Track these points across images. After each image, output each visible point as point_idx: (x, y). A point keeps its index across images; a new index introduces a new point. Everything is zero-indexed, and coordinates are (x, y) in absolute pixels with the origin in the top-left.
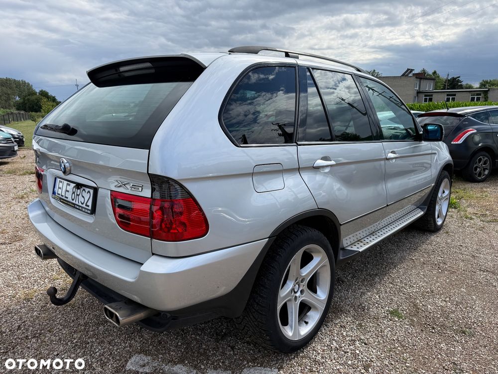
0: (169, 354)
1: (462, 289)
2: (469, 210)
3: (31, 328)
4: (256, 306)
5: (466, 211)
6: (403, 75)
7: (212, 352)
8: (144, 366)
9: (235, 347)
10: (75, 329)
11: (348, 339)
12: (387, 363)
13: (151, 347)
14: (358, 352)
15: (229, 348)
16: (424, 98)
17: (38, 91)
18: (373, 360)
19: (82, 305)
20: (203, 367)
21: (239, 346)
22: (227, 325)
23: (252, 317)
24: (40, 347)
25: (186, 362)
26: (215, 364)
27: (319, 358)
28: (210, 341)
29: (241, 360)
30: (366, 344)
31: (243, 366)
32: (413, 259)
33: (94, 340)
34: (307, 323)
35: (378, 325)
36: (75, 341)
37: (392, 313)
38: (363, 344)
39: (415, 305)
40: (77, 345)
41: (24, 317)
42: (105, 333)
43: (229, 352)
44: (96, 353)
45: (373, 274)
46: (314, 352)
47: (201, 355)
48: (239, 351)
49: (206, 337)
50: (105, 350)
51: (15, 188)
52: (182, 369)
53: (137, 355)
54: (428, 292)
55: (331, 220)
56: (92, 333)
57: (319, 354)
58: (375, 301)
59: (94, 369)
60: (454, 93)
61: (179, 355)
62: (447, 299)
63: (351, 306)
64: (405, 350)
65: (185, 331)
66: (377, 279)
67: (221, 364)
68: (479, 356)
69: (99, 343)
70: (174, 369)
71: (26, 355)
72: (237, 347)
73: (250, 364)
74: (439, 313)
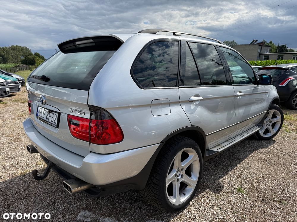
0: (103, 211)
1: (282, 176)
2: (289, 127)
3: (24, 193)
4: (153, 184)
5: (287, 128)
6: (251, 44)
7: (128, 210)
8: (88, 217)
9: (141, 207)
10: (48, 194)
11: (210, 205)
12: (233, 220)
13: (92, 206)
14: (215, 213)
15: (138, 208)
16: (264, 57)
17: (34, 53)
18: (224, 218)
19: (53, 180)
20: (122, 219)
21: (144, 207)
22: (138, 195)
23: (150, 191)
24: (28, 205)
25: (112, 216)
26: (129, 218)
27: (192, 216)
28: (127, 203)
29: (145, 216)
30: (221, 208)
31: (146, 219)
32: (252, 157)
33: (59, 201)
34: (185, 194)
35: (229, 196)
36: (48, 201)
37: (237, 189)
38: (219, 208)
39: (252, 185)
40: (49, 204)
41: (20, 186)
42: (66, 197)
43: (138, 211)
44: (60, 209)
45: (227, 165)
46: (189, 212)
47: (121, 212)
48: (144, 210)
49: (125, 201)
50: (65, 207)
51: (18, 110)
52: (109, 220)
53: (84, 211)
54: (260, 177)
55: (200, 132)
56: (58, 197)
57: (192, 213)
58: (228, 182)
59: (58, 218)
60: (283, 55)
61: (108, 211)
62: (272, 182)
63: (213, 185)
64: (245, 212)
65: (112, 197)
66: (229, 169)
67: (133, 218)
68: (291, 217)
69: (62, 203)
70: (105, 220)
71: (20, 209)
72: (143, 208)
73: (150, 218)
74: (267, 190)
